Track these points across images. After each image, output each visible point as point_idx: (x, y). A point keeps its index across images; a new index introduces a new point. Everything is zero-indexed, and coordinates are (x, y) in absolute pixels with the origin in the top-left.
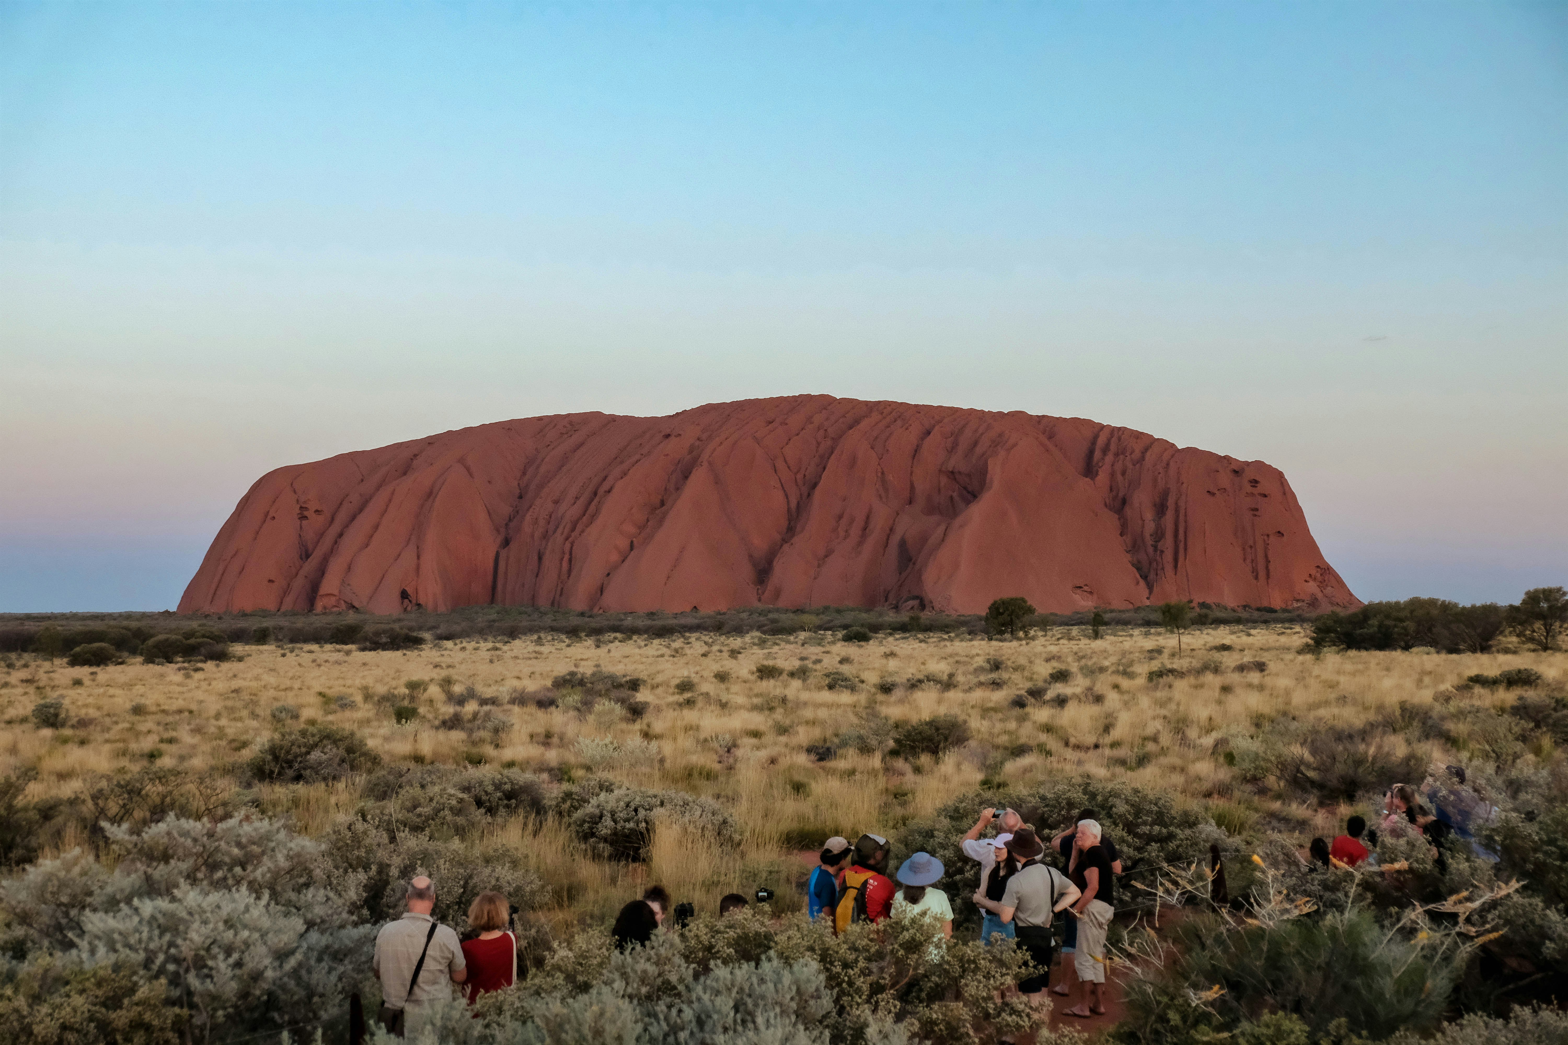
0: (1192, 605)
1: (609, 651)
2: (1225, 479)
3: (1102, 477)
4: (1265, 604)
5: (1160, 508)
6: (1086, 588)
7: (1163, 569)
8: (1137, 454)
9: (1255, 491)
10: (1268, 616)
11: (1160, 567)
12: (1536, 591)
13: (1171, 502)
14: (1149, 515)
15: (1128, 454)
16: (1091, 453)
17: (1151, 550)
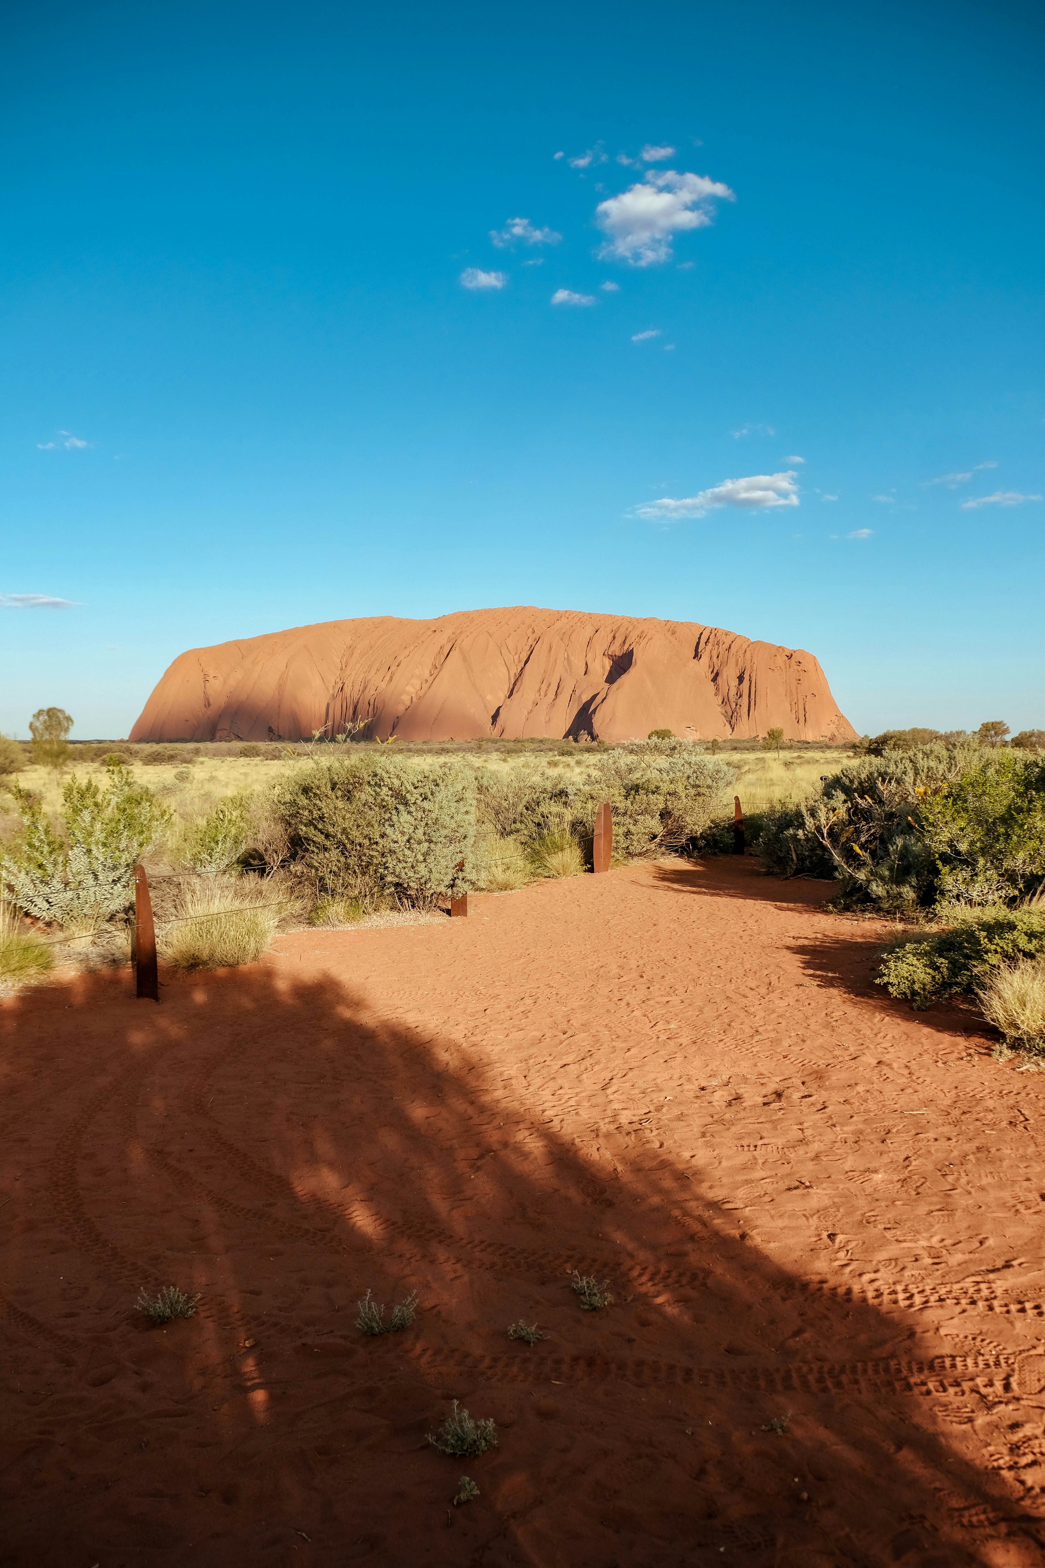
0: (758, 739)
1: (425, 759)
2: (781, 660)
3: (705, 659)
4: (803, 738)
5: (741, 679)
6: (693, 728)
7: (740, 716)
8: (726, 646)
9: (799, 668)
10: (806, 745)
11: (739, 714)
12: (987, 724)
13: (746, 677)
14: (734, 683)
15: (720, 645)
16: (698, 643)
17: (734, 705)
